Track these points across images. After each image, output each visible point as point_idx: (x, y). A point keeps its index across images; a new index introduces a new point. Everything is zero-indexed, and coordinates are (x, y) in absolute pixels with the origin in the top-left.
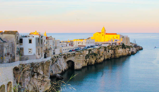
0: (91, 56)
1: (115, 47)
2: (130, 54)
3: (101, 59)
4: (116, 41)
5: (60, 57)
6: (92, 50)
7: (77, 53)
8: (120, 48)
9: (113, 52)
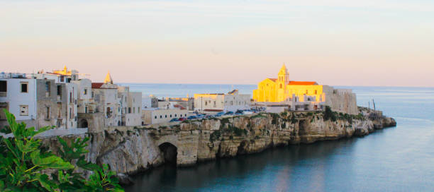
0: (225, 134)
1: (303, 115)
2: (350, 134)
3: (257, 143)
4: (309, 99)
5: (134, 134)
6: (231, 121)
7: (185, 124)
8: (316, 118)
9: (298, 129)
